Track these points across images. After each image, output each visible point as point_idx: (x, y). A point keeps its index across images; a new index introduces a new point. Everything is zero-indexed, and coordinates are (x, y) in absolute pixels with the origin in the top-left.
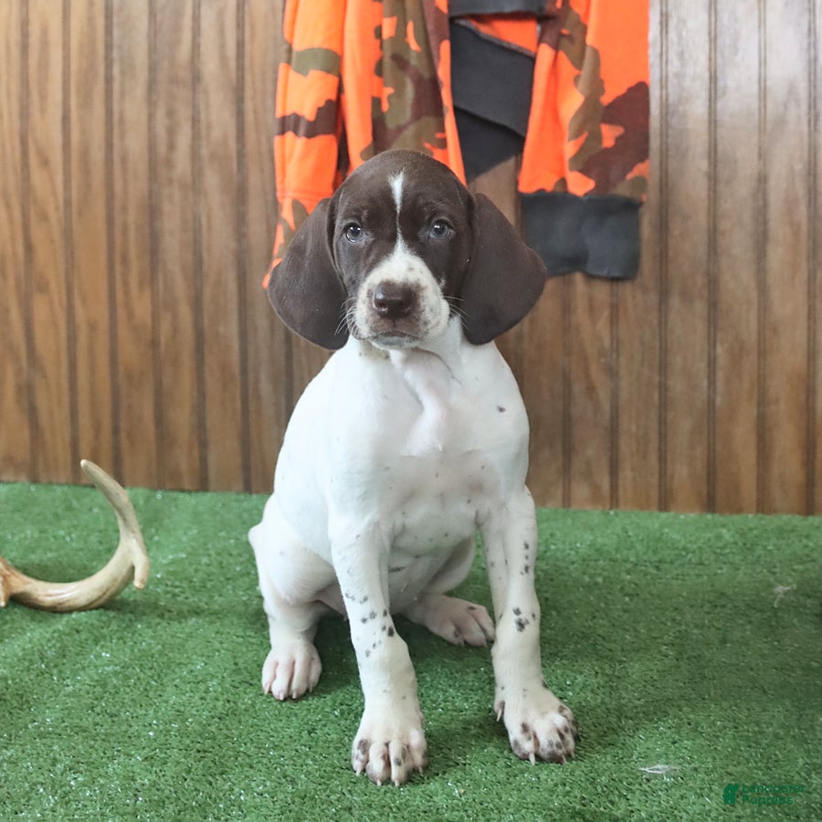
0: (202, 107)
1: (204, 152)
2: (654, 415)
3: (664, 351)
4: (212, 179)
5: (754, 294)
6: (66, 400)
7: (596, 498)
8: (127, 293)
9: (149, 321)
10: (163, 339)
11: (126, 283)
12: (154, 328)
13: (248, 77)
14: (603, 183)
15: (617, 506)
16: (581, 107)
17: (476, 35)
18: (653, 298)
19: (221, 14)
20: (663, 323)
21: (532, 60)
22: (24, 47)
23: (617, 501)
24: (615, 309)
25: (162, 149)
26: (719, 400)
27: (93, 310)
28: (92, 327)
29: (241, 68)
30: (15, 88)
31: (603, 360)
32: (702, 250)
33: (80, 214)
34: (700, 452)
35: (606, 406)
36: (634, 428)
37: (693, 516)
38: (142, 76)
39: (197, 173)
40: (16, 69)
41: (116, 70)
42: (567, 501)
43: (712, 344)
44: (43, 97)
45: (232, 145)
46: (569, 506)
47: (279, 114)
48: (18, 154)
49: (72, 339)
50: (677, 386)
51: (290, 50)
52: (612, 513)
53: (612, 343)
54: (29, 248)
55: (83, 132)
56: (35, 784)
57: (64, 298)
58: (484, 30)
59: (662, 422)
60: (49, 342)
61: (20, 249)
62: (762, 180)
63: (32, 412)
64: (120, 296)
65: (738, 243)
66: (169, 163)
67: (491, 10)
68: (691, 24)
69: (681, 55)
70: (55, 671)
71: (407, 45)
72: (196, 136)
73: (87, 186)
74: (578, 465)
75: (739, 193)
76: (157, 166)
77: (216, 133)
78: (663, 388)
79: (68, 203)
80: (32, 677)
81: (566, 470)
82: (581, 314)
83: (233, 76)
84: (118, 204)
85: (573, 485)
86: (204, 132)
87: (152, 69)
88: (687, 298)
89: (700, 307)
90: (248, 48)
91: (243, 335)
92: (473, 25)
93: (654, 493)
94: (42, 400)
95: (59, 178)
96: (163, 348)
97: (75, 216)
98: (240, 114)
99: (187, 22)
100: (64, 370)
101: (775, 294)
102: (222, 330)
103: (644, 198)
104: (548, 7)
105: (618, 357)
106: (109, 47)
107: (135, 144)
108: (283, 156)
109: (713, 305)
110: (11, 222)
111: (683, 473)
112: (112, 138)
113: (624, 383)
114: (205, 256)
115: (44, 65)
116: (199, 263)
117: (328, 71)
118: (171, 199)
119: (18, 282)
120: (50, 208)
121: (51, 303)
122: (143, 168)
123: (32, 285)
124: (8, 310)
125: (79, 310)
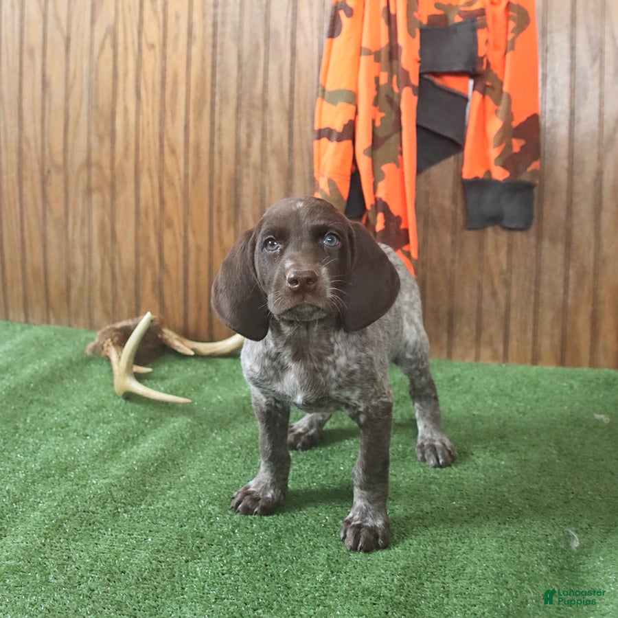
0: (268, 122)
1: (269, 148)
2: (531, 308)
3: (539, 272)
4: (273, 164)
5: (593, 241)
6: (181, 291)
7: (495, 357)
8: (220, 230)
11: (219, 224)
13: (296, 105)
15: (507, 362)
16: (502, 128)
17: (433, 84)
18: (533, 240)
19: (281, 68)
20: (539, 255)
21: (466, 100)
22: (163, 84)
23: (507, 358)
24: (510, 247)
25: (243, 146)
26: (570, 301)
27: (199, 239)
28: (199, 249)
29: (292, 99)
30: (157, 108)
31: (502, 277)
32: (563, 214)
33: (193, 183)
34: (557, 331)
35: (503, 303)
36: (519, 316)
37: (551, 368)
38: (233, 103)
39: (264, 160)
40: (157, 98)
41: (217, 99)
42: (477, 358)
43: (567, 268)
44: (173, 114)
45: (286, 145)
46: (479, 361)
47: (317, 127)
48: (157, 146)
49: (186, 255)
50: (545, 293)
51: (324, 90)
52: (504, 365)
53: (508, 266)
54: (162, 201)
55: (197, 135)
56: (190, 511)
57: (183, 233)
58: (438, 81)
59: (536, 313)
60: (173, 257)
61: (157, 202)
62: (600, 174)
63: (161, 297)
64: (215, 230)
65: (584, 210)
66: (247, 155)
67: (445, 69)
68: (560, 81)
69: (554, 99)
70: (191, 447)
71: (392, 89)
72: (264, 139)
73: (198, 166)
74: (485, 337)
75: (586, 179)
76: (240, 156)
77: (276, 138)
78: (537, 293)
79: (186, 176)
80: (178, 449)
81: (478, 341)
82: (490, 249)
83: (287, 103)
84: (216, 177)
85: (482, 349)
86: (268, 136)
87: (239, 98)
88: (553, 241)
89: (560, 247)
90: (296, 89)
92: (431, 78)
93: (529, 355)
94: (167, 289)
95: (182, 161)
97: (190, 184)
98: (290, 126)
99: (261, 71)
100: (181, 274)
101: (605, 241)
103: (538, 182)
104: (478, 69)
105: (511, 275)
106: (213, 85)
107: (227, 142)
108: (319, 152)
109: (568, 245)
110: (152, 186)
111: (547, 344)
112: (214, 138)
113: (514, 290)
115: (175, 95)
117: (350, 103)
118: (248, 175)
119: (155, 221)
120: (176, 178)
121: (174, 234)
122: (231, 157)
123: (163, 223)
124: (148, 238)
125: (191, 239)
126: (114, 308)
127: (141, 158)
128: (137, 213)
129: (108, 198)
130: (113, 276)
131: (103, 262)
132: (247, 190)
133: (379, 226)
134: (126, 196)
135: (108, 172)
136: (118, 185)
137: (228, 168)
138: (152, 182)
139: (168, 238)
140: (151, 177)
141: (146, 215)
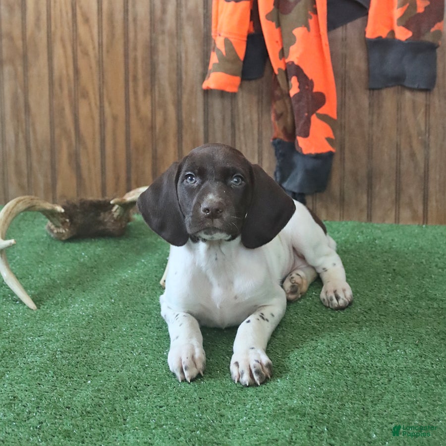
1: (184, 14)
4: (188, 31)
6: (99, 162)
7: (414, 218)
8: (136, 98)
9: (149, 115)
10: (158, 127)
11: (135, 93)
12: (152, 119)
14: (417, 33)
15: (427, 222)
23: (427, 219)
24: (428, 107)
25: (158, 13)
27: (115, 109)
28: (115, 118)
31: (420, 138)
33: (108, 52)
35: (422, 165)
36: (438, 177)
42: (397, 219)
45: (201, 10)
46: (399, 223)
48: (70, 15)
49: (103, 125)
52: (424, 226)
53: (426, 128)
54: (77, 71)
55: (110, 3)
57: (98, 103)
60: (89, 128)
61: (71, 73)
63: (78, 169)
64: (132, 100)
66: (162, 21)
73: (112, 35)
74: (404, 199)
76: (155, 23)
77: (191, 4)
79: (100, 45)
81: (397, 201)
82: (407, 111)
84: (131, 45)
85: (402, 210)
91: (206, 123)
94: (84, 162)
95: (95, 30)
96: (157, 130)
97: (105, 53)
100: (98, 144)
102: (193, 120)
103: (440, 43)
105: (429, 137)
107: (142, 10)
110: (66, 57)
112: (127, 6)
113: (432, 151)
114: (184, 77)
116: (180, 80)
118: (163, 41)
119: (70, 91)
120: (90, 48)
121: (90, 104)
122: (146, 24)
123: (78, 94)
124: (63, 109)
125: (107, 109)
126: (29, 181)
127: (53, 28)
128: (51, 83)
129: (20, 69)
130: (28, 149)
131: (17, 135)
132: (164, 57)
133: (294, 91)
134: (39, 67)
135: (19, 43)
136: (30, 56)
137: (143, 36)
138: (65, 52)
139: (83, 110)
140: (64, 47)
141: (61, 86)
